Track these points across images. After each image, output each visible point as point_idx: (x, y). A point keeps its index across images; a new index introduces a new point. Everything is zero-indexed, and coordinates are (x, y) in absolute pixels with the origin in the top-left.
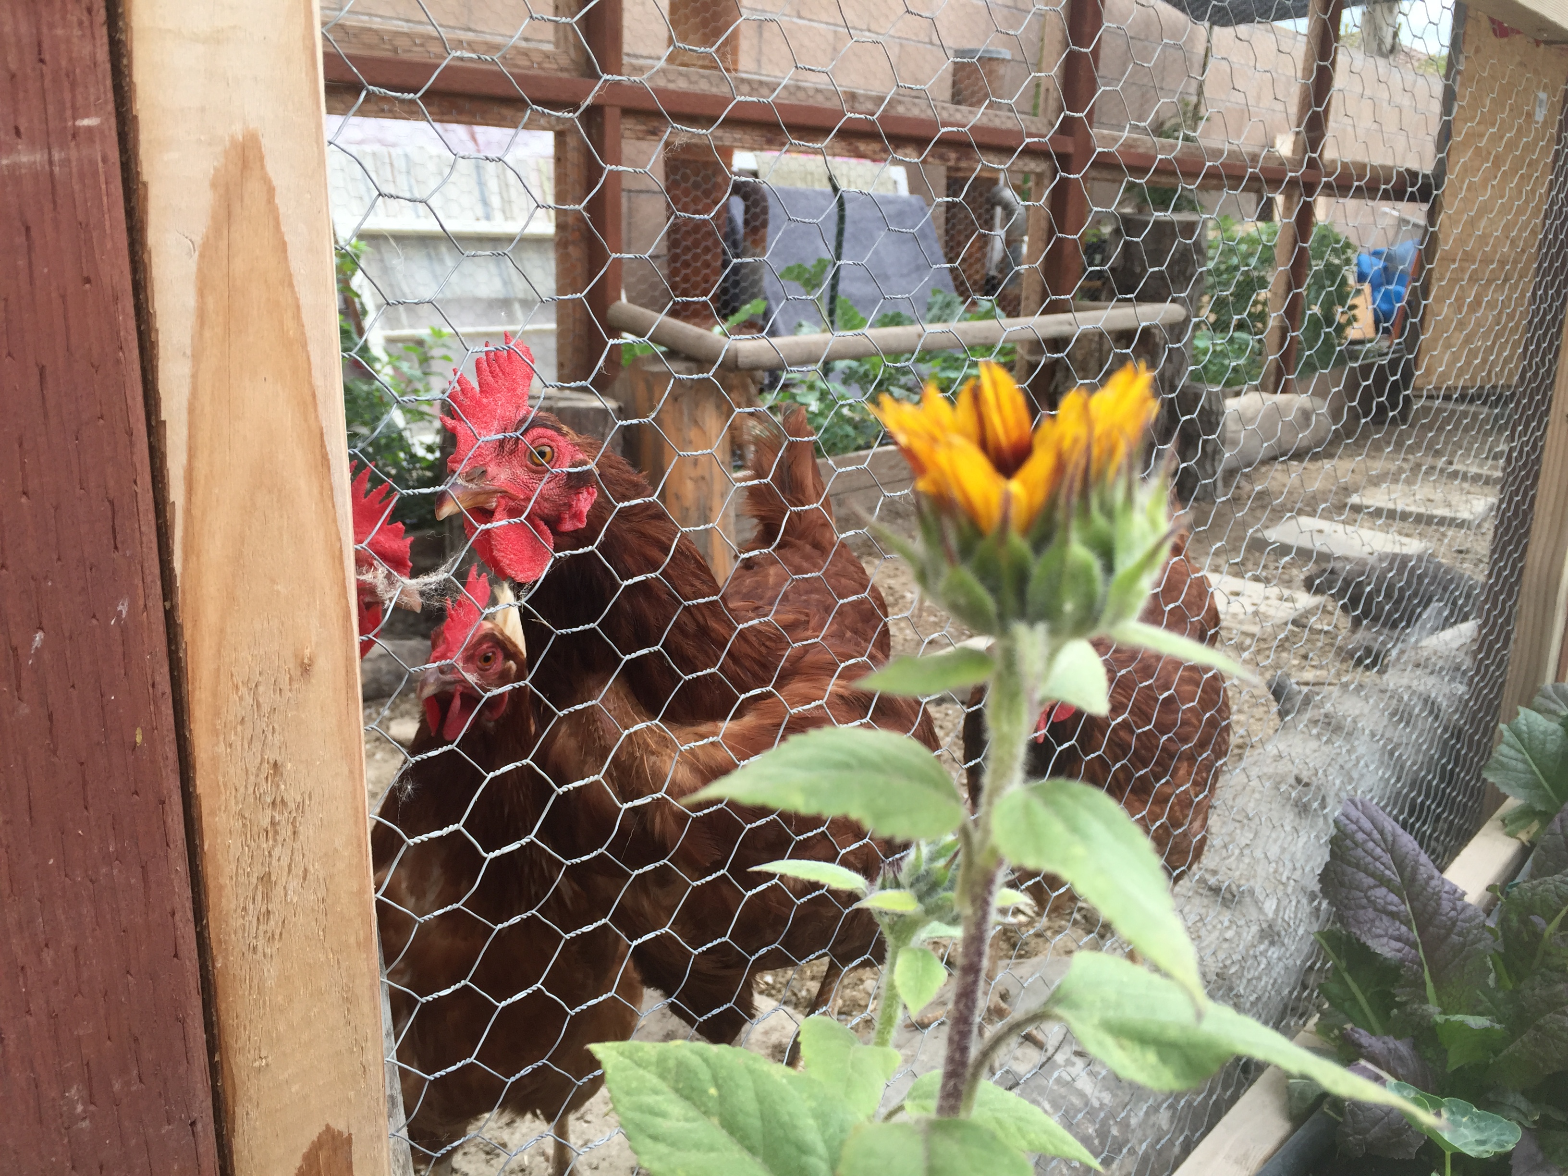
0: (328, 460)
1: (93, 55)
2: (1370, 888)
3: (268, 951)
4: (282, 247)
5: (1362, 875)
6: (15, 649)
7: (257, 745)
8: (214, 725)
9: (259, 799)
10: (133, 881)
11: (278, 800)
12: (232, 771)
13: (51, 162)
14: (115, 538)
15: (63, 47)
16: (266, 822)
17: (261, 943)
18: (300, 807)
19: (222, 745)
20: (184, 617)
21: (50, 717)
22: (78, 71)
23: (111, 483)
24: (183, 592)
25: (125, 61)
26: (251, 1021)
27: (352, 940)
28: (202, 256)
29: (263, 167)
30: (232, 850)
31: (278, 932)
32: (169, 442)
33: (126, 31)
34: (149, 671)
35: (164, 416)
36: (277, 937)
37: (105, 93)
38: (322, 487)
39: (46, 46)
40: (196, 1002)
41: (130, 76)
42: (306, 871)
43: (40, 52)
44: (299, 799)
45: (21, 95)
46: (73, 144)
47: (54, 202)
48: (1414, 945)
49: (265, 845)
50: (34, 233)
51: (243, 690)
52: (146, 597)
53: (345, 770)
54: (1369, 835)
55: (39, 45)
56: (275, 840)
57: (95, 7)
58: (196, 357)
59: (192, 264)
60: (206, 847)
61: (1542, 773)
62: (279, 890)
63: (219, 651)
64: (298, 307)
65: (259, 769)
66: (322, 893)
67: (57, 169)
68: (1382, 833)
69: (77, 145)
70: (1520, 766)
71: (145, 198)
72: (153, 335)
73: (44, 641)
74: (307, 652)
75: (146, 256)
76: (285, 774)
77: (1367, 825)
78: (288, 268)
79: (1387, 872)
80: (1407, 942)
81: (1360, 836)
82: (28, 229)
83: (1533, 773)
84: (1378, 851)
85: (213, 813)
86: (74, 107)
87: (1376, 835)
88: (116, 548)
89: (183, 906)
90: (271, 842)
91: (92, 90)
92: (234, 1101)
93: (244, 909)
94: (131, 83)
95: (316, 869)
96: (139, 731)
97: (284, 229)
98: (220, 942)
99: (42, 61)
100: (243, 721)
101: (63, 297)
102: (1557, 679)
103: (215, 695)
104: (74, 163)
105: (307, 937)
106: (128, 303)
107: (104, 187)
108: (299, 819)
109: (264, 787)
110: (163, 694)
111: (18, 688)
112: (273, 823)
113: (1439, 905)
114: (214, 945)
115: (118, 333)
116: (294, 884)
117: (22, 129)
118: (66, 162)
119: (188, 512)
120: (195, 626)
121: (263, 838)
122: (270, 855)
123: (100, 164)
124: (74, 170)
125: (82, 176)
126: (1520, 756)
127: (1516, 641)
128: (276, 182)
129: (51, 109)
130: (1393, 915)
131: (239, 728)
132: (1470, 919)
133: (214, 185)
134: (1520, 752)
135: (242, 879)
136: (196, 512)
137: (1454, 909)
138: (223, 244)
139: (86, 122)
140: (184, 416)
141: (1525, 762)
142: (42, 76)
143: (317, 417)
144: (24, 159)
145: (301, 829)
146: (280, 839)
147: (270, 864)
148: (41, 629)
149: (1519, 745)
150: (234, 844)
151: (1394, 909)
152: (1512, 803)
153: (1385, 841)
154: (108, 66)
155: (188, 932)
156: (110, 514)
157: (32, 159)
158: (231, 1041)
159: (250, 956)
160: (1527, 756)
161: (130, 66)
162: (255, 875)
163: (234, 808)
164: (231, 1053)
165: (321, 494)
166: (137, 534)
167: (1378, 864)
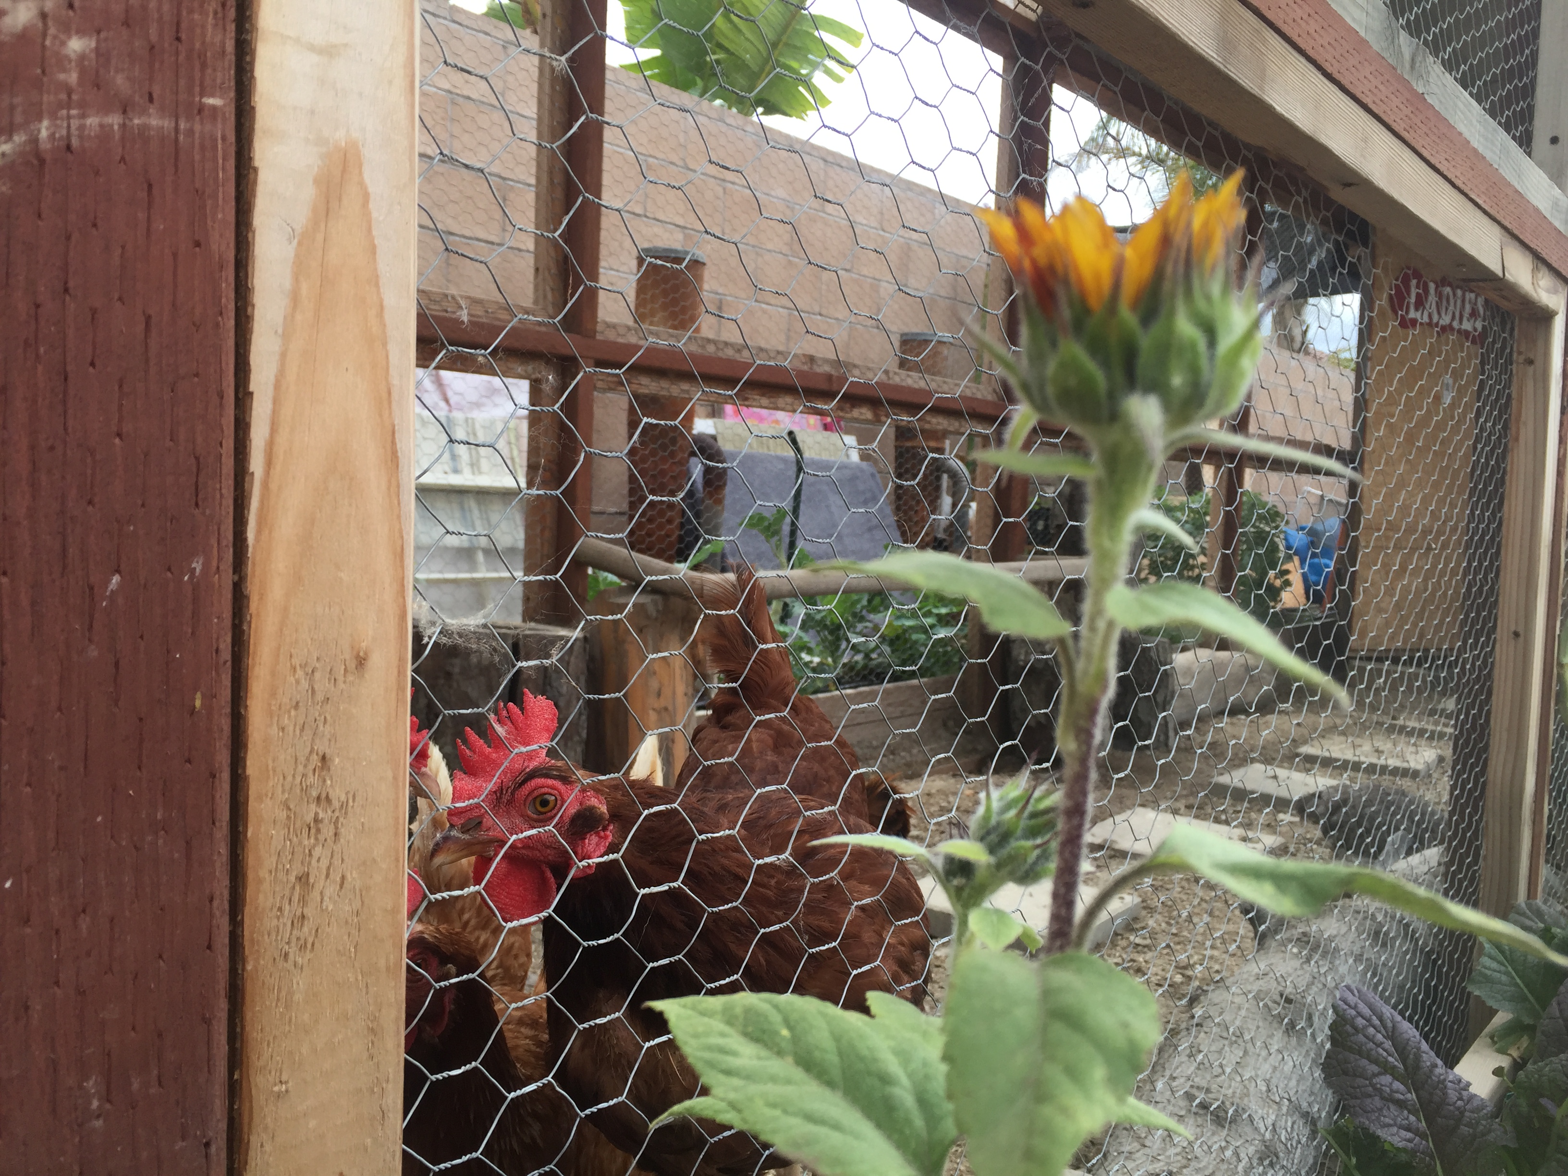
0: (397, 457)
1: (223, 44)
2: (1375, 1075)
3: (300, 961)
4: (373, 250)
5: (1364, 1062)
6: (91, 588)
7: (308, 734)
8: (270, 705)
9: (305, 790)
10: (176, 855)
11: (323, 796)
12: (282, 757)
13: (177, 129)
14: (197, 496)
15: (198, 31)
16: (309, 818)
17: (293, 950)
18: (344, 806)
19: (275, 727)
20: (253, 589)
21: (117, 664)
22: (209, 54)
23: (199, 440)
24: (254, 564)
25: (248, 59)
26: (275, 1037)
27: (382, 963)
28: (300, 244)
29: (360, 173)
30: (274, 842)
31: (310, 940)
32: (254, 413)
33: (252, 32)
34: (215, 636)
35: (252, 387)
36: (309, 946)
37: (229, 80)
38: (389, 482)
39: (184, 25)
40: (222, 1005)
41: (252, 71)
42: (343, 878)
43: (178, 31)
44: (343, 798)
45: (157, 65)
46: (198, 118)
47: (176, 166)
48: (1423, 1136)
49: (306, 842)
50: (155, 191)
51: (300, 673)
52: (220, 559)
53: (390, 775)
54: (1368, 1020)
55: (178, 24)
56: (316, 839)
57: (229, 3)
58: (286, 336)
59: (290, 251)
60: (249, 834)
61: (1527, 986)
62: (315, 895)
63: (281, 630)
64: (382, 307)
65: (308, 759)
66: (357, 904)
67: (181, 138)
68: (1381, 1018)
69: (202, 120)
70: (1504, 978)
71: (255, 182)
72: (249, 310)
73: (121, 585)
74: (364, 645)
75: (250, 235)
76: (332, 768)
77: (1367, 1011)
78: (376, 269)
79: (1390, 1059)
80: (1417, 1132)
81: (1360, 1022)
82: (150, 186)
83: (1517, 985)
84: (1379, 1037)
85: (260, 799)
86: (202, 85)
87: (1377, 1022)
88: (197, 505)
89: (221, 894)
90: (312, 840)
91: (219, 74)
92: (250, 1128)
93: (280, 909)
94: (252, 77)
95: (353, 877)
96: (198, 695)
97: (375, 233)
98: (252, 940)
99: (178, 39)
100: (296, 706)
101: (175, 255)
102: (1529, 897)
103: (273, 674)
104: (197, 135)
105: (338, 952)
106: (230, 273)
107: (221, 161)
108: (341, 819)
109: (311, 779)
110: (225, 663)
111: (91, 627)
112: (316, 820)
113: (1445, 1094)
114: (247, 943)
115: (220, 298)
116: (331, 890)
117: (155, 96)
118: (190, 132)
119: (265, 485)
120: (261, 599)
121: (305, 831)
122: (310, 855)
123: (220, 141)
124: (197, 141)
125: (203, 148)
126: (1503, 968)
127: (1485, 857)
128: (371, 190)
129: (182, 82)
130: (1401, 1104)
131: (293, 713)
132: (1478, 1109)
133: (317, 182)
134: (1502, 964)
135: (281, 875)
136: (273, 486)
137: (1460, 1099)
138: (320, 237)
139: (211, 101)
140: (270, 392)
141: (1507, 973)
142: (177, 53)
143: (390, 414)
144: (154, 122)
145: (342, 831)
146: (321, 838)
147: (309, 863)
148: (118, 571)
149: (1501, 958)
150: (277, 834)
151: (1401, 1097)
152: (1501, 1018)
153: (1385, 1027)
154: (233, 58)
155: (223, 923)
156: (194, 470)
157: (160, 123)
158: (254, 1057)
159: (281, 963)
160: (1510, 969)
161: (252, 63)
162: (294, 874)
163: (281, 797)
164: (252, 1072)
165: (389, 489)
166: (218, 496)
167: (1381, 1051)
